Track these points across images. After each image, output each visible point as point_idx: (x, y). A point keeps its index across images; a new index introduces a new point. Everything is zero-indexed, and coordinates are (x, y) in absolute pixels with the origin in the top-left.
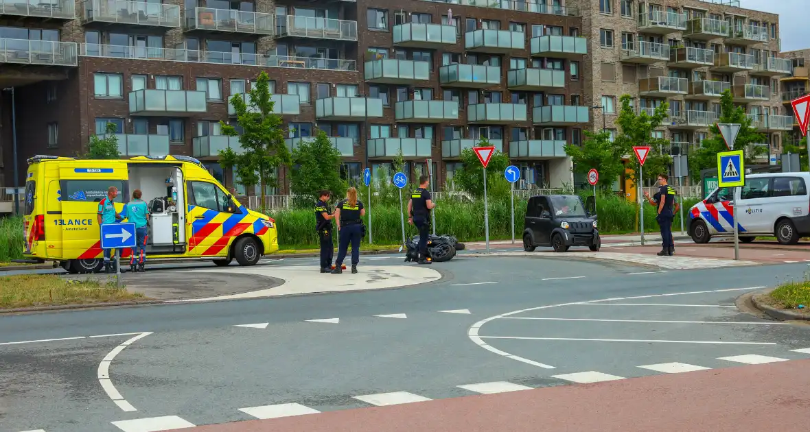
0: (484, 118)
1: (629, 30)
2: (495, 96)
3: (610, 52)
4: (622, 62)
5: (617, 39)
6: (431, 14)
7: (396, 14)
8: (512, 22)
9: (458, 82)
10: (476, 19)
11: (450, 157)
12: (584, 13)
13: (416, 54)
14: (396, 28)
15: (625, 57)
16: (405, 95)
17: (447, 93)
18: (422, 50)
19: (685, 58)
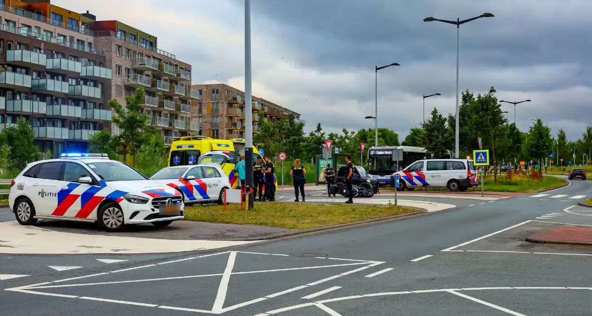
0: (59, 114)
1: (128, 67)
2: (60, 101)
3: (120, 79)
4: (125, 86)
5: (123, 72)
6: (28, 45)
7: (8, 42)
8: (70, 55)
9: (46, 90)
10: (52, 51)
11: (38, 137)
12: (106, 54)
13: (18, 69)
14: (8, 52)
15: (127, 83)
16: (11, 96)
17: (35, 96)
18: (21, 67)
19: (156, 87)
